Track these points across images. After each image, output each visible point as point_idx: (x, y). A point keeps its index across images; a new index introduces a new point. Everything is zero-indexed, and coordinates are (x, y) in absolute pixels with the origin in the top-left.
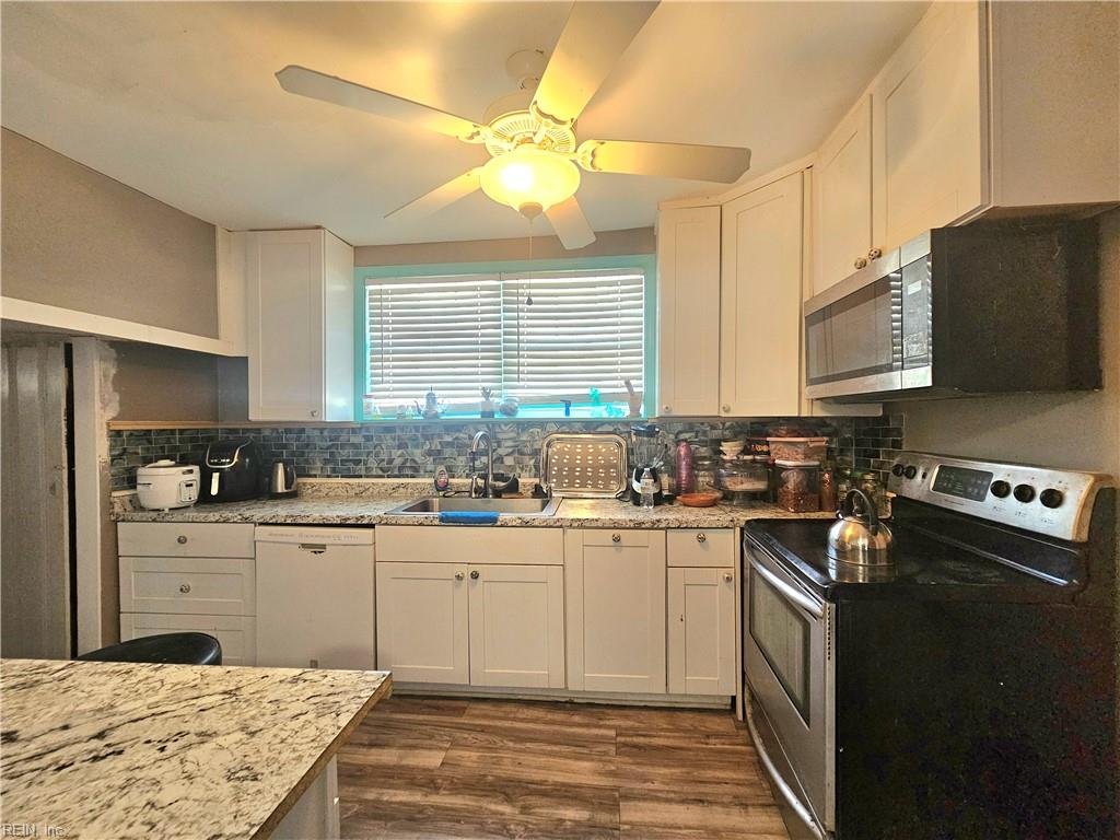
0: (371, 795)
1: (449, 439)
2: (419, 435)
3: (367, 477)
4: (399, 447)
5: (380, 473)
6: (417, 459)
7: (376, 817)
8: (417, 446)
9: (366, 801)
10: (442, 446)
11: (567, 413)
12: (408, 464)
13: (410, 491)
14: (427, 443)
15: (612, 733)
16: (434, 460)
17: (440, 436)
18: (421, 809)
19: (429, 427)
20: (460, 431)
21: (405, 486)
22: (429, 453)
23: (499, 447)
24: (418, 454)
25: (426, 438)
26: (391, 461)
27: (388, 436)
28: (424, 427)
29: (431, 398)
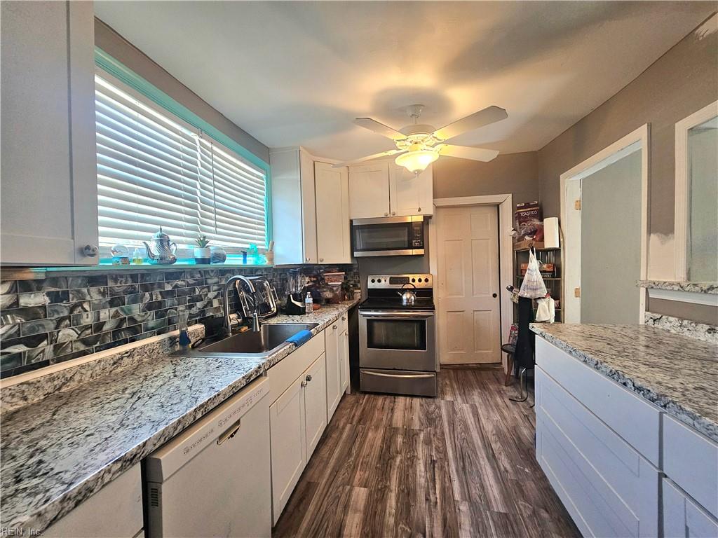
0: (391, 521)
1: (168, 288)
2: (137, 285)
3: (59, 360)
4: (112, 304)
5: (82, 348)
6: (136, 317)
7: (408, 511)
8: (134, 301)
9: (396, 522)
10: (163, 297)
11: (245, 260)
12: (125, 326)
13: (137, 358)
14: (147, 295)
15: (349, 426)
16: (156, 313)
17: (160, 286)
18: (401, 492)
19: (148, 275)
20: (178, 278)
21: (130, 354)
22: (149, 307)
23: (209, 291)
24: (136, 310)
25: (146, 288)
26: (99, 326)
27: (94, 290)
28: (143, 275)
29: (163, 241)
